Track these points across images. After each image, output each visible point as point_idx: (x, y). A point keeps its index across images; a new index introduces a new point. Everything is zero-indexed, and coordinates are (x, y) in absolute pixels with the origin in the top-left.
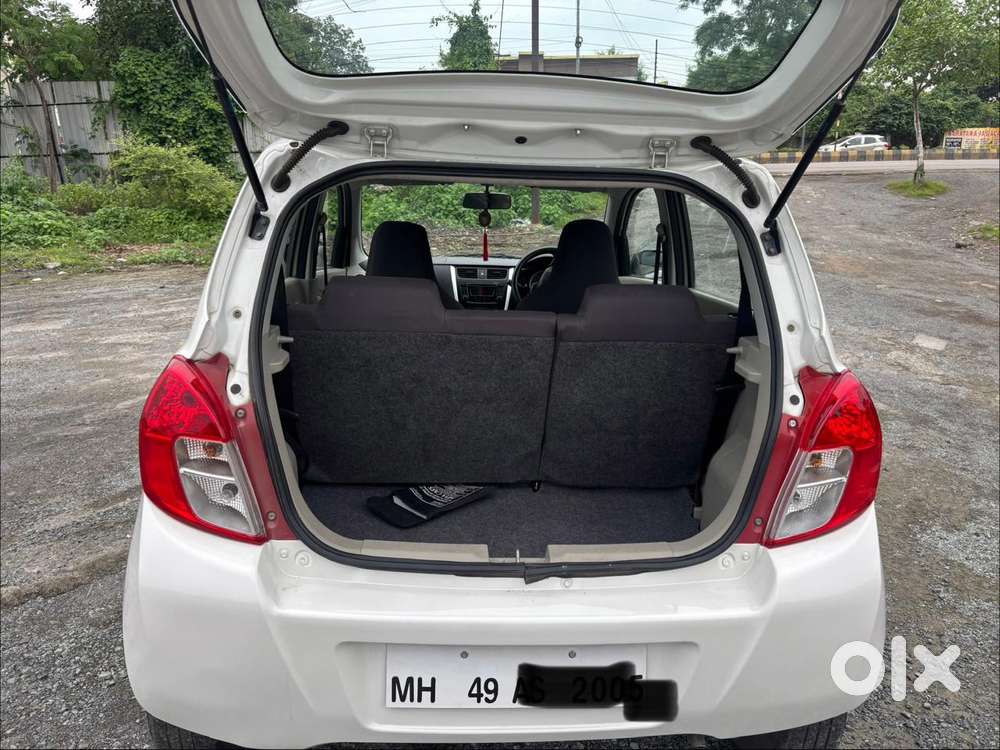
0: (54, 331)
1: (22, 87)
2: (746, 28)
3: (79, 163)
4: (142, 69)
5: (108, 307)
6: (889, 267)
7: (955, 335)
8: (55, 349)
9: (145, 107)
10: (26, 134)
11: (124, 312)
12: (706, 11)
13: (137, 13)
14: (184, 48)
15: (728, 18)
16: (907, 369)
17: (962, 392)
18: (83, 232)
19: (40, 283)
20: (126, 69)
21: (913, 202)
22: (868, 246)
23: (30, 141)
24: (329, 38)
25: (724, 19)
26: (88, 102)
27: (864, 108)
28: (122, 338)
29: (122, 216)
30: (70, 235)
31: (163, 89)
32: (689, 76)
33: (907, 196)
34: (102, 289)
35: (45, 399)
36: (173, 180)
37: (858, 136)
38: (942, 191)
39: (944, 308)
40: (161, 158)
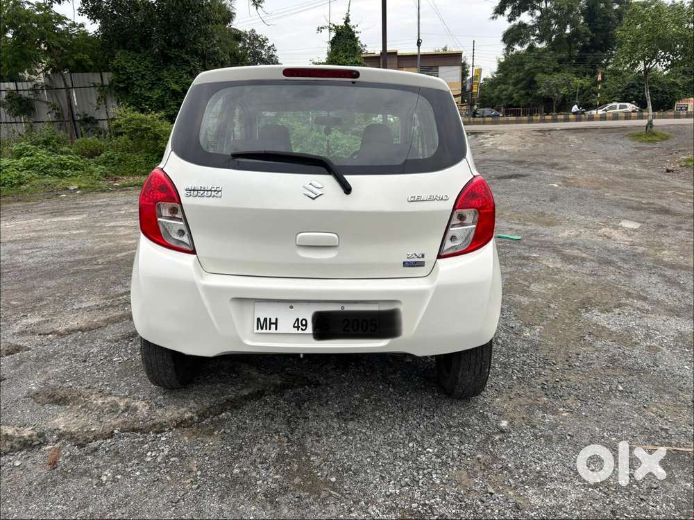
0: (76, 220)
1: (51, 76)
2: (537, 32)
3: (89, 126)
4: (130, 64)
5: (109, 208)
6: (617, 183)
7: (648, 221)
8: (78, 229)
9: (131, 89)
10: (54, 107)
11: (119, 210)
12: (510, 21)
13: (128, 28)
14: (157, 50)
15: (525, 25)
16: (610, 238)
17: (640, 250)
18: (92, 167)
19: (65, 197)
20: (119, 64)
21: (644, 145)
22: (606, 172)
23: (57, 111)
24: (252, 44)
25: (522, 26)
26: (95, 86)
27: (619, 85)
28: (118, 224)
29: (117, 158)
30: (83, 170)
31: (143, 77)
32: (499, 65)
33: (640, 142)
34: (105, 200)
35: (73, 253)
36: (149, 134)
37: (614, 104)
38: (665, 138)
39: (646, 206)
40: (142, 121)
